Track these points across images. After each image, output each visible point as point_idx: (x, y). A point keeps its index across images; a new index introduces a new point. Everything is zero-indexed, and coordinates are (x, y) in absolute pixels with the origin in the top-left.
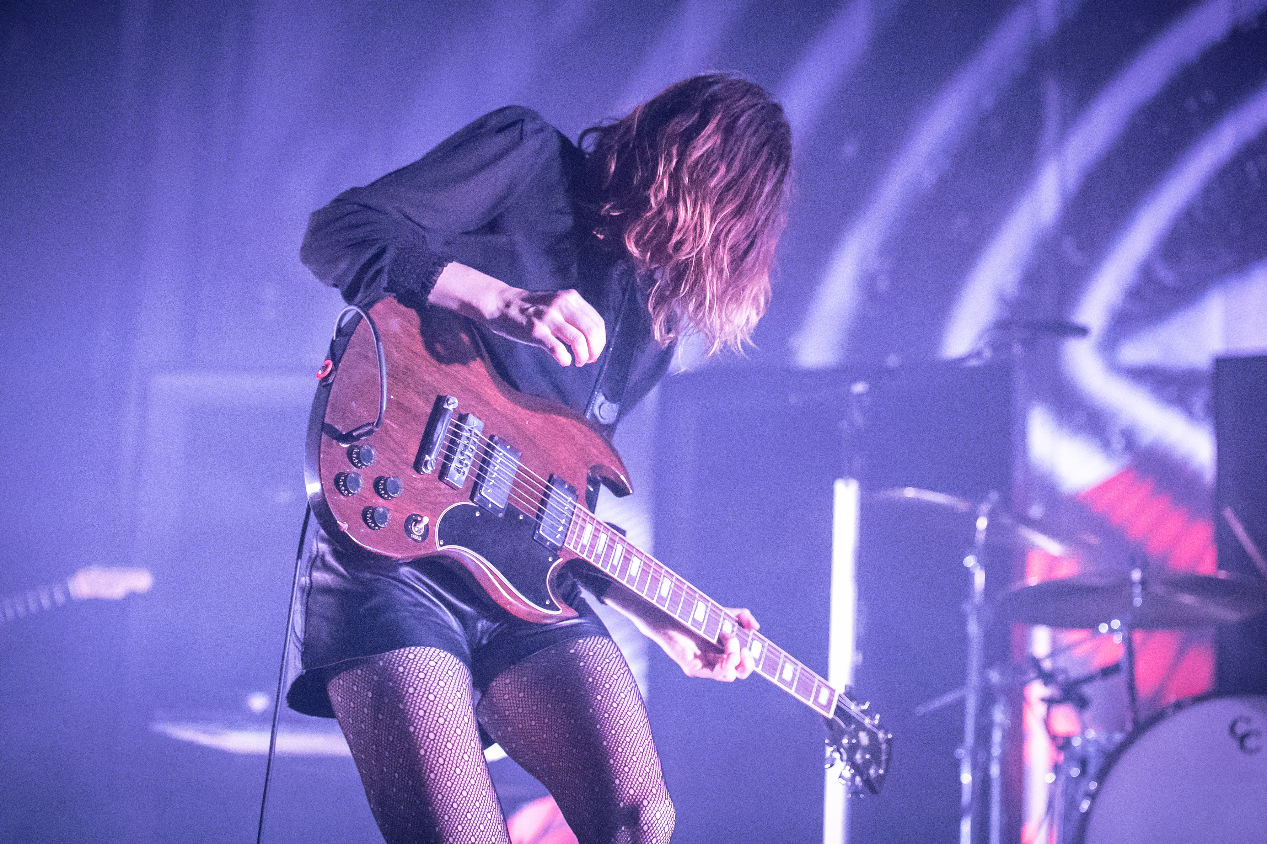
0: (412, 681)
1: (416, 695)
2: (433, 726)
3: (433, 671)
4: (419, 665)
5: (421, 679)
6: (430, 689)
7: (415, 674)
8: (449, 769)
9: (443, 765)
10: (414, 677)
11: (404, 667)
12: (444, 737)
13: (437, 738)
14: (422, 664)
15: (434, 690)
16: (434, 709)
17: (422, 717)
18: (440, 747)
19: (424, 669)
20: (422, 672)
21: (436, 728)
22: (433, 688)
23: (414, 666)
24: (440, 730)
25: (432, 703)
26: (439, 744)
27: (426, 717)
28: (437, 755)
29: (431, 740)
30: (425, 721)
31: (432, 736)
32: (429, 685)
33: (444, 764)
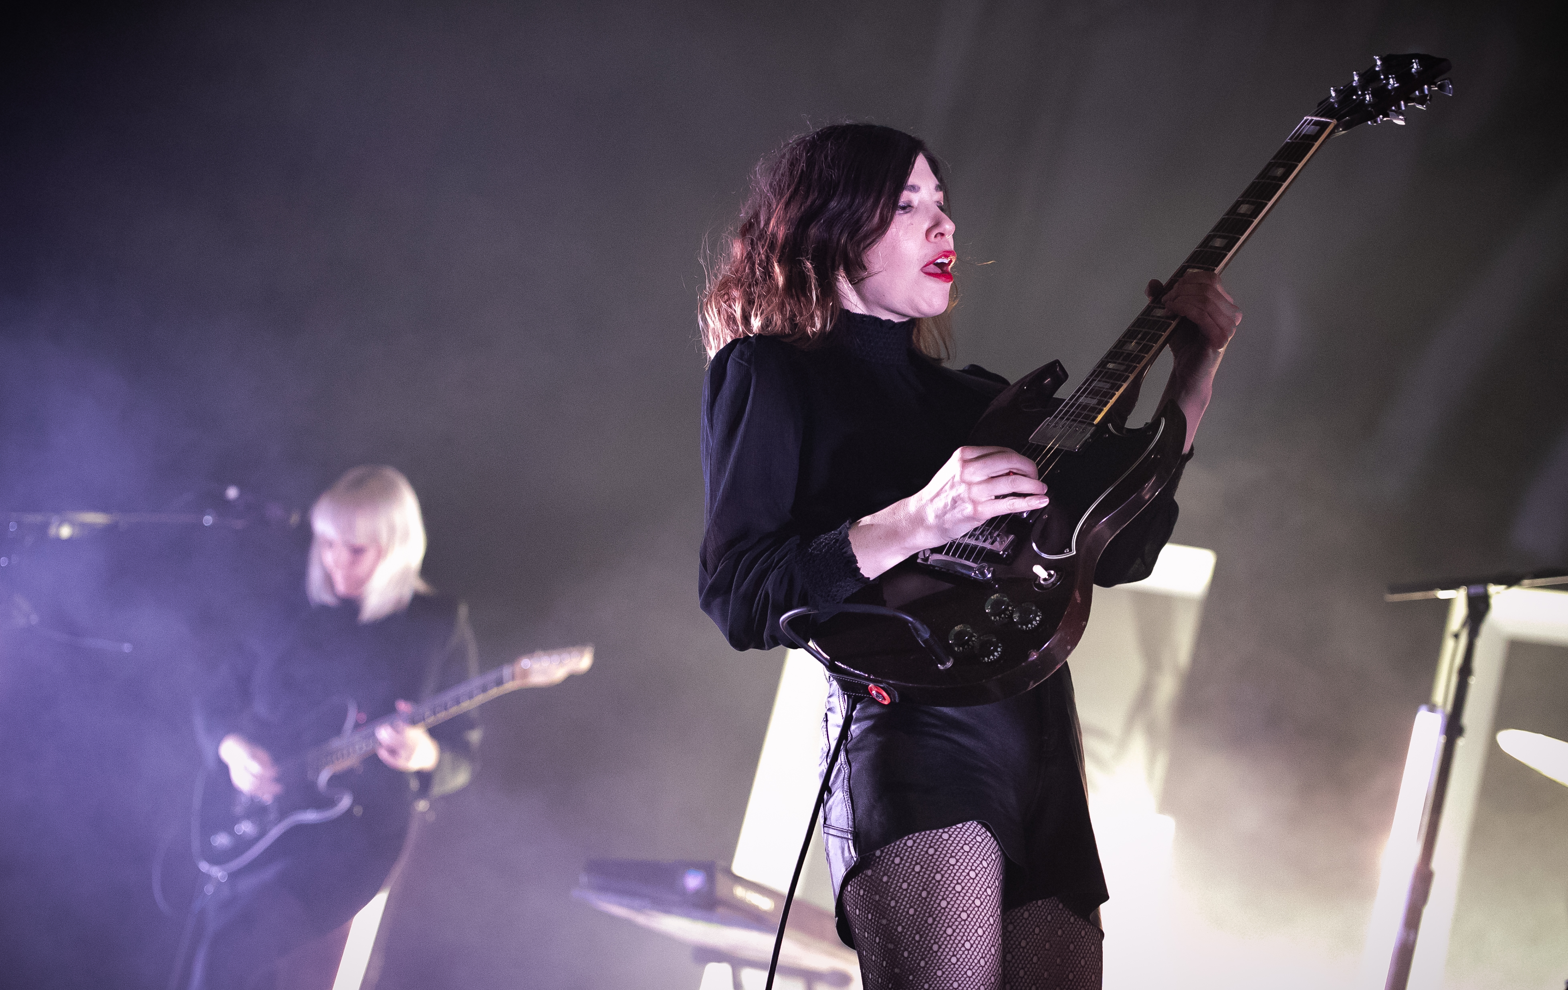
0: (956, 851)
1: (956, 867)
2: (968, 905)
3: (978, 847)
4: (965, 836)
5: (965, 851)
6: (973, 865)
7: (960, 845)
8: (973, 957)
9: (968, 950)
10: (958, 848)
11: (949, 834)
12: (977, 921)
13: (969, 919)
14: (968, 836)
15: (976, 868)
16: (972, 888)
17: (958, 892)
18: (971, 931)
19: (970, 842)
20: (968, 844)
21: (971, 909)
22: (975, 865)
23: (960, 836)
24: (974, 912)
25: (971, 881)
26: (970, 927)
27: (962, 894)
28: (965, 938)
29: (963, 920)
30: (960, 898)
31: (964, 916)
32: (972, 861)
33: (970, 949)
